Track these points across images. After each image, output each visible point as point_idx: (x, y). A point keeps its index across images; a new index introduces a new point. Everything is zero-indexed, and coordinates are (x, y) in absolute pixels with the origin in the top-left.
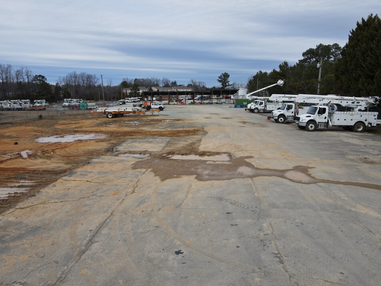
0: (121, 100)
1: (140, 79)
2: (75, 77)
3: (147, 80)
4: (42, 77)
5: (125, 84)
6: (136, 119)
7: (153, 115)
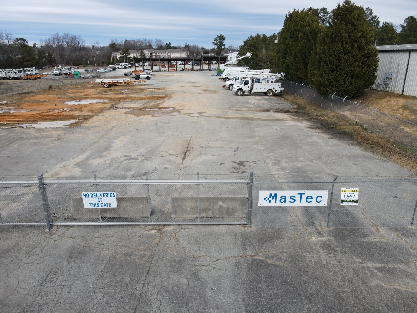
0: (111, 65)
1: (131, 41)
2: (59, 39)
3: (138, 41)
4: (23, 41)
5: (114, 47)
6: (127, 88)
7: (140, 85)
